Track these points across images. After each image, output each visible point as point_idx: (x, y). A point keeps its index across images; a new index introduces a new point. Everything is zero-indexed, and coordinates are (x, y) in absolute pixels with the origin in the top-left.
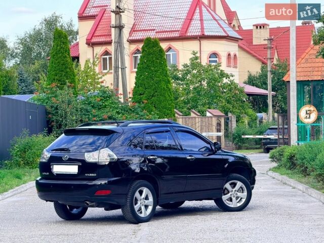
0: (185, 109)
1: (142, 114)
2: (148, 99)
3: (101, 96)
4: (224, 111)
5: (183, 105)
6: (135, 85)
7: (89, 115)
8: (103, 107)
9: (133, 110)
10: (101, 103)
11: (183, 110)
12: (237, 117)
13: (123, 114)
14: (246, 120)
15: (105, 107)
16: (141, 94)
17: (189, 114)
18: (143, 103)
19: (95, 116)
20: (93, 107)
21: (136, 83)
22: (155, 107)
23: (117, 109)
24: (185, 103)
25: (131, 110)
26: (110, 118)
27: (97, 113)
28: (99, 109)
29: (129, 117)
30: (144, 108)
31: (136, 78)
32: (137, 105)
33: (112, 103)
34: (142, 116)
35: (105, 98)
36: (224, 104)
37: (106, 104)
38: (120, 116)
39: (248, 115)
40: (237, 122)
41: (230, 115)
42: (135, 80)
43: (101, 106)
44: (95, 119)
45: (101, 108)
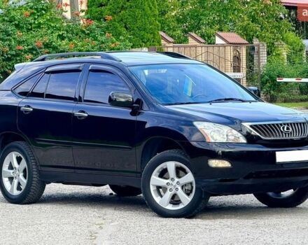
0: (179, 32)
1: (103, 38)
2: (115, 13)
3: (31, 8)
4: (247, 35)
5: (175, 24)
7: (10, 40)
8: (34, 28)
9: (87, 32)
10: (31, 20)
11: (174, 33)
12: (268, 47)
13: (70, 40)
14: (284, 51)
15: (39, 26)
16: (101, 5)
17: (186, 40)
18: (105, 20)
19: (20, 43)
20: (17, 26)
22: (127, 28)
23: (60, 30)
24: (178, 21)
25: (83, 32)
26: (47, 46)
27: (24, 38)
28: (29, 30)
29: (80, 44)
30: (107, 28)
32: (95, 23)
33: (51, 20)
34: (103, 43)
35: (38, 12)
36: (246, 23)
37: (41, 21)
38: (64, 42)
39: (287, 43)
40: (268, 54)
41: (256, 42)
43: (31, 24)
44: (21, 47)
45: (31, 29)
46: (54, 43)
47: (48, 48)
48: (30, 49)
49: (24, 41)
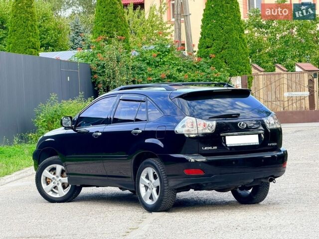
0: (270, 64)
1: (208, 71)
2: (217, 52)
3: (158, 51)
6: (200, 36)
7: (143, 74)
8: (161, 64)
9: (197, 66)
10: (158, 59)
13: (186, 72)
15: (164, 63)
16: (208, 47)
17: (274, 70)
18: (211, 57)
19: (150, 75)
20: (148, 64)
21: (202, 34)
22: (226, 63)
23: (178, 66)
24: (270, 56)
25: (195, 66)
26: (169, 77)
27: (153, 72)
28: (156, 66)
29: (192, 75)
30: (212, 63)
31: (202, 27)
32: (203, 60)
33: (172, 59)
34: (209, 74)
35: (163, 53)
37: (165, 60)
38: (181, 74)
42: (201, 30)
43: (158, 62)
44: (151, 79)
45: (158, 66)
46: (174, 75)
47: (170, 78)
48: (157, 80)
49: (153, 74)
